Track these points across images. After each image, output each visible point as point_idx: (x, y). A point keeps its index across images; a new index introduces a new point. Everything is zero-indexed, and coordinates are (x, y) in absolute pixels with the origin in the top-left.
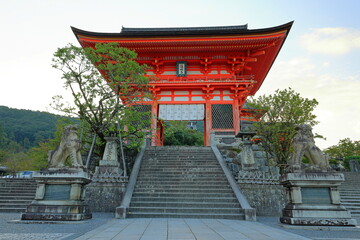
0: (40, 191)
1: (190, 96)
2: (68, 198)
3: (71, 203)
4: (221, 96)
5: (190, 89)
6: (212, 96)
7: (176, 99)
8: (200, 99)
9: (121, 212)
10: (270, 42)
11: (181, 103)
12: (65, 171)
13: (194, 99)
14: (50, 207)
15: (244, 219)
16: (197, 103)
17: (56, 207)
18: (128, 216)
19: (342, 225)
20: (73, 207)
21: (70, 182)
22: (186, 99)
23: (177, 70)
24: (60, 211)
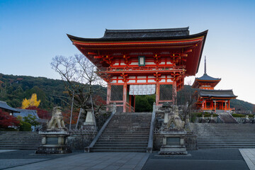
0: (44, 140)
1: (147, 79)
2: (57, 144)
3: (58, 146)
4: (166, 79)
5: (147, 75)
6: (160, 79)
7: (139, 81)
8: (153, 81)
9: (87, 149)
10: (195, 44)
11: (142, 84)
12: (55, 131)
13: (149, 81)
14: (49, 148)
15: (146, 152)
16: (151, 84)
17: (51, 148)
18: (91, 152)
19: (181, 154)
20: (59, 148)
21: (58, 136)
22: (145, 81)
23: (139, 62)
24: (53, 149)
